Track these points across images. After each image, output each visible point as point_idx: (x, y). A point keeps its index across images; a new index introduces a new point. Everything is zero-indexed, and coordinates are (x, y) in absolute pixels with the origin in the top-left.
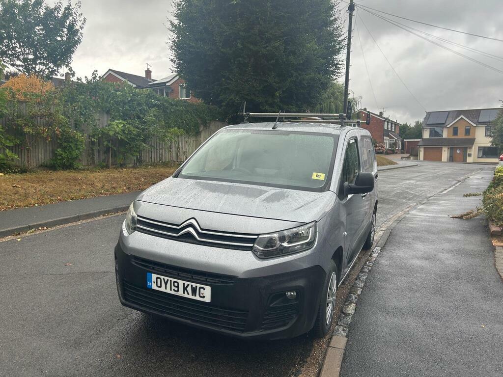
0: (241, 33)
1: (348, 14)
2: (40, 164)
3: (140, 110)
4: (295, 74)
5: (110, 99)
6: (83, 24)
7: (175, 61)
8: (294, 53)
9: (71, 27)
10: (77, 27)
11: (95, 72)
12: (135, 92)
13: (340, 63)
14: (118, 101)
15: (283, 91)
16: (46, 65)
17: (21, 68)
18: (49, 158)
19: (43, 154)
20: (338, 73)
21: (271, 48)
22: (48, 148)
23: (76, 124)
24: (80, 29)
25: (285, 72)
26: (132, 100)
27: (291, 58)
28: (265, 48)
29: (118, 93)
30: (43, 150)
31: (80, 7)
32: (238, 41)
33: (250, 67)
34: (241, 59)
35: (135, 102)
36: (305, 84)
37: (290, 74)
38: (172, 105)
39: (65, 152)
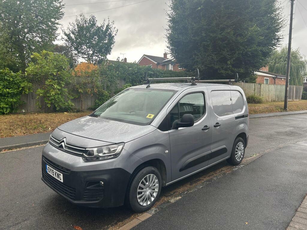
0: (204, 27)
1: (290, 3)
2: (89, 107)
3: (141, 78)
4: (242, 48)
5: (126, 72)
6: (117, 33)
7: (169, 47)
8: (241, 35)
9: (110, 35)
10: (113, 35)
11: (118, 58)
12: (139, 67)
13: (281, 37)
14: (129, 73)
15: (233, 60)
16: (98, 56)
17: (86, 59)
18: (93, 105)
19: (90, 103)
20: (279, 44)
21: (225, 34)
22: (93, 99)
23: (107, 87)
24: (115, 36)
25: (235, 48)
26: (137, 72)
27: (239, 38)
28: (220, 34)
29: (130, 69)
30: (90, 101)
31: (113, 24)
32: (203, 32)
33: (211, 46)
34: (205, 43)
35: (139, 73)
36: (250, 54)
37: (239, 49)
38: (162, 73)
39: (101, 102)
